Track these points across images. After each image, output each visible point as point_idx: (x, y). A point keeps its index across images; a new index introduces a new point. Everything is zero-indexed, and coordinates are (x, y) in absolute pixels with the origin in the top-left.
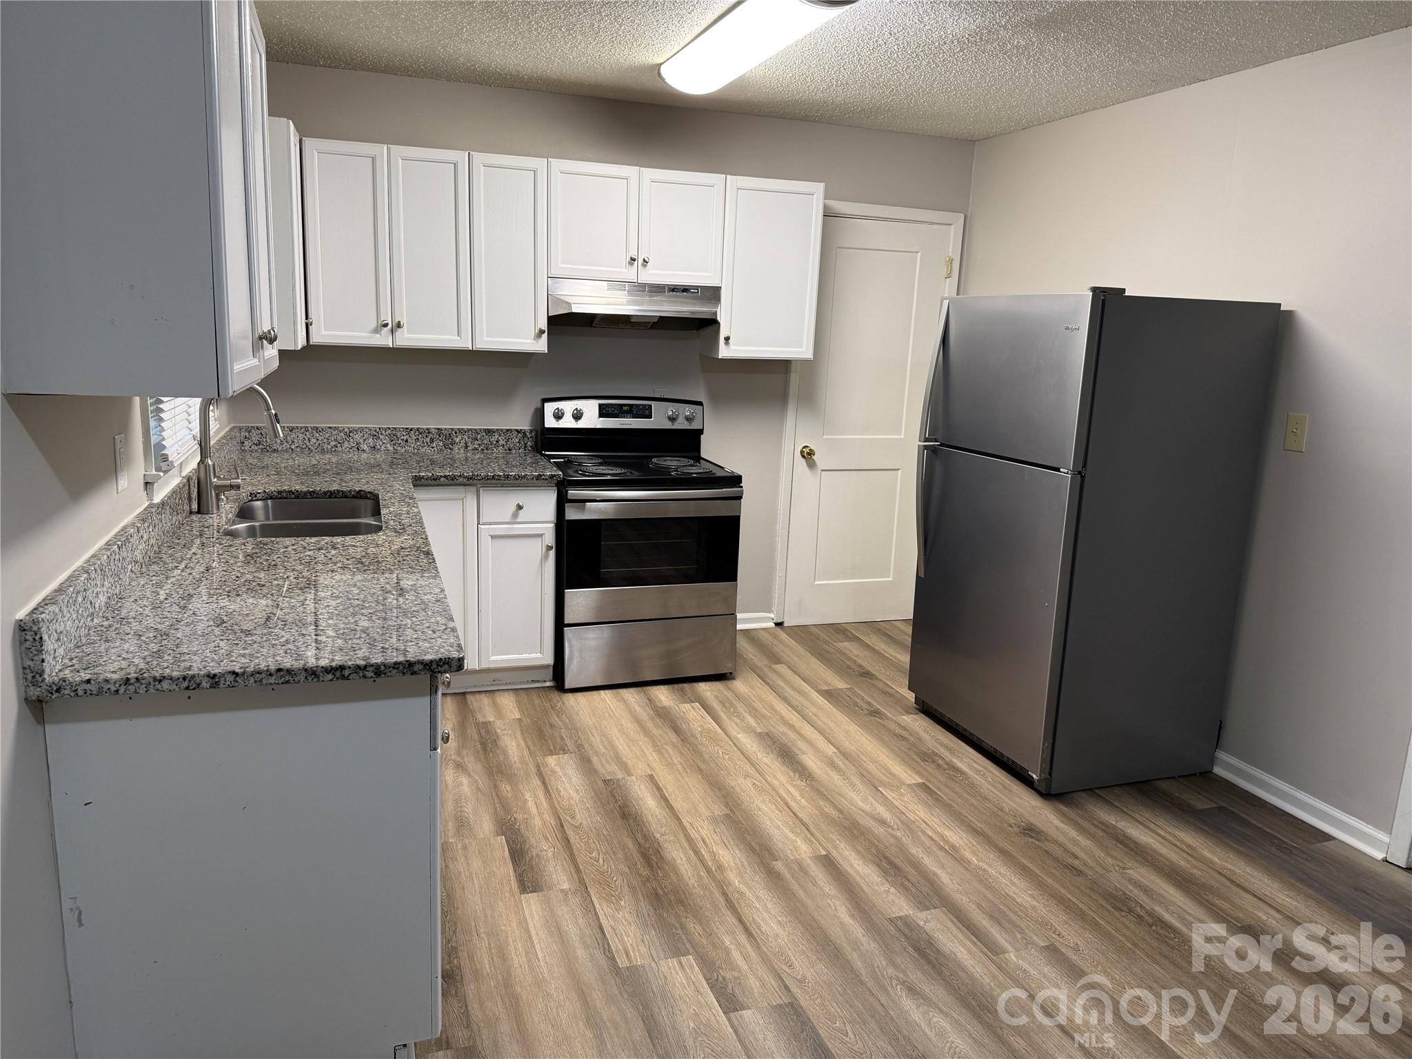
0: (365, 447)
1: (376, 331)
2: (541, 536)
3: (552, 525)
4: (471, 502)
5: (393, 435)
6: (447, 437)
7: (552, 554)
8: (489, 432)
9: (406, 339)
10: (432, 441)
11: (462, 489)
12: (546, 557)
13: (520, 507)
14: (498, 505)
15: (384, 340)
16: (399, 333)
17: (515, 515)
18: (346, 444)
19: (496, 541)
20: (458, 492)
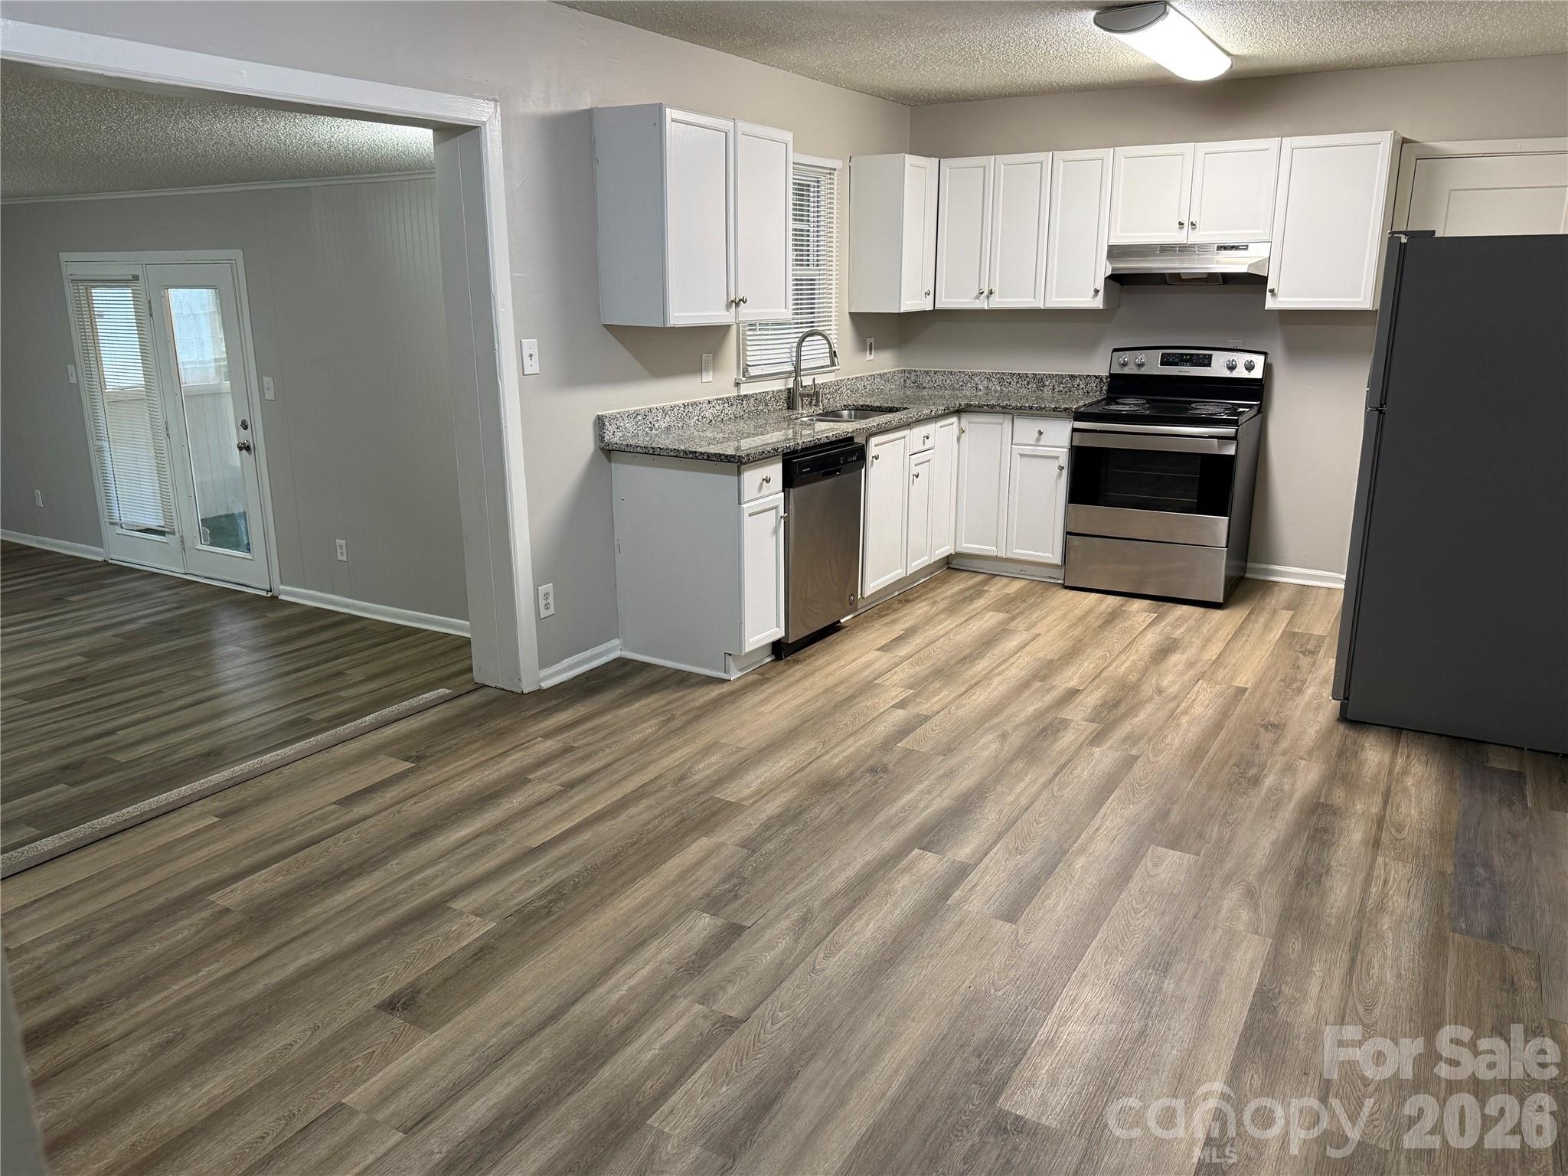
0: (981, 387)
1: (977, 298)
2: (1057, 458)
3: (1066, 450)
4: (1007, 425)
5: (1001, 378)
6: (1040, 380)
7: (1065, 472)
8: (1072, 377)
9: (998, 302)
10: (1028, 384)
11: (1001, 416)
12: (1060, 476)
13: (1040, 433)
14: (1026, 429)
15: (982, 304)
16: (992, 297)
17: (1038, 440)
18: (969, 384)
19: (1023, 459)
20: (998, 418)
